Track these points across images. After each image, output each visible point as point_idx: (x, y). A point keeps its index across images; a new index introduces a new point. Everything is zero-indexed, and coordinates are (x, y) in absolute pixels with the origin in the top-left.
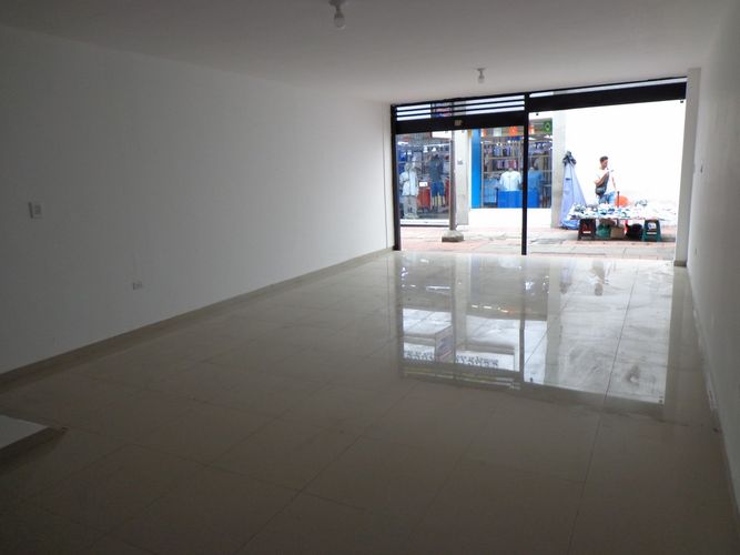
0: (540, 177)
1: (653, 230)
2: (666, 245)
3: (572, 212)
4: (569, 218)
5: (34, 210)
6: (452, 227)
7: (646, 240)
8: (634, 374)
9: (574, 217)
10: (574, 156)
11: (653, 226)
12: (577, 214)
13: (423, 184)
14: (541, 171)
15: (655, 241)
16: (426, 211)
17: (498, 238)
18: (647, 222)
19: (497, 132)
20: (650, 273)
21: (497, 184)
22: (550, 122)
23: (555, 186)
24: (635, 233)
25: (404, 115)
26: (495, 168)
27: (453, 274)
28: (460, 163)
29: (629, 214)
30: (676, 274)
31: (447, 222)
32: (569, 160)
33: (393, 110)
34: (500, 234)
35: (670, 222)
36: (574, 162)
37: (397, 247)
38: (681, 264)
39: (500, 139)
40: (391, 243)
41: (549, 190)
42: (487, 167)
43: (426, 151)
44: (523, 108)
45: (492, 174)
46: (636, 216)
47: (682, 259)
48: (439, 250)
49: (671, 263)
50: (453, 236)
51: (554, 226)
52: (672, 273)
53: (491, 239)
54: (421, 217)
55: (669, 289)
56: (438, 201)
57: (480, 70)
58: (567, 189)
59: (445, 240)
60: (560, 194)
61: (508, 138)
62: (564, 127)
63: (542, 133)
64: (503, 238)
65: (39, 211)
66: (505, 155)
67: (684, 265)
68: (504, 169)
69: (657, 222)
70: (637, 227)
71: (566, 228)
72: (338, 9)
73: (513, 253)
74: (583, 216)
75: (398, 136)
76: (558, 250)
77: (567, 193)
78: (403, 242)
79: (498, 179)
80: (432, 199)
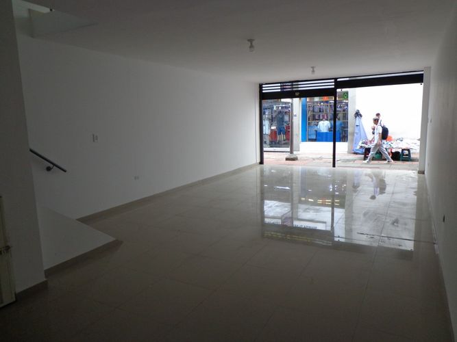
0: (341, 124)
1: (407, 155)
2: (414, 163)
3: (360, 144)
4: (358, 147)
5: (95, 138)
6: (291, 152)
7: (403, 160)
8: (395, 222)
9: (361, 147)
10: (361, 112)
11: (406, 152)
12: (363, 145)
13: (273, 128)
14: (341, 121)
15: (408, 161)
16: (274, 143)
17: (318, 159)
18: (403, 150)
19: (317, 99)
20: (404, 177)
21: (316, 128)
22: (347, 93)
23: (350, 130)
24: (396, 156)
25: (266, 90)
26: (314, 119)
27: (292, 179)
28: (296, 116)
29: (392, 145)
30: (419, 178)
31: (288, 149)
32: (358, 114)
33: (261, 86)
34: (319, 156)
35: (416, 151)
36: (361, 116)
37: (262, 162)
38: (422, 172)
39: (317, 102)
40: (259, 161)
41: (346, 132)
42: (310, 118)
43: (275, 109)
44: (333, 87)
45: (313, 122)
46: (397, 146)
47: (422, 170)
48: (285, 164)
49: (416, 172)
50: (292, 157)
51: (349, 152)
52: (417, 177)
53: (314, 159)
54: (271, 147)
55: (415, 185)
56: (282, 137)
57: (313, 68)
58: (357, 131)
59: (287, 159)
60: (353, 134)
61: (322, 102)
62: (355, 96)
63: (341, 99)
64: (321, 158)
65: (97, 139)
66: (320, 111)
67: (423, 173)
68: (319, 120)
69: (409, 150)
70: (397, 153)
71: (357, 154)
72: (251, 44)
73: (327, 166)
74: (367, 146)
75: (263, 101)
76: (352, 165)
77: (357, 133)
78: (265, 160)
79: (317, 125)
80: (278, 136)
